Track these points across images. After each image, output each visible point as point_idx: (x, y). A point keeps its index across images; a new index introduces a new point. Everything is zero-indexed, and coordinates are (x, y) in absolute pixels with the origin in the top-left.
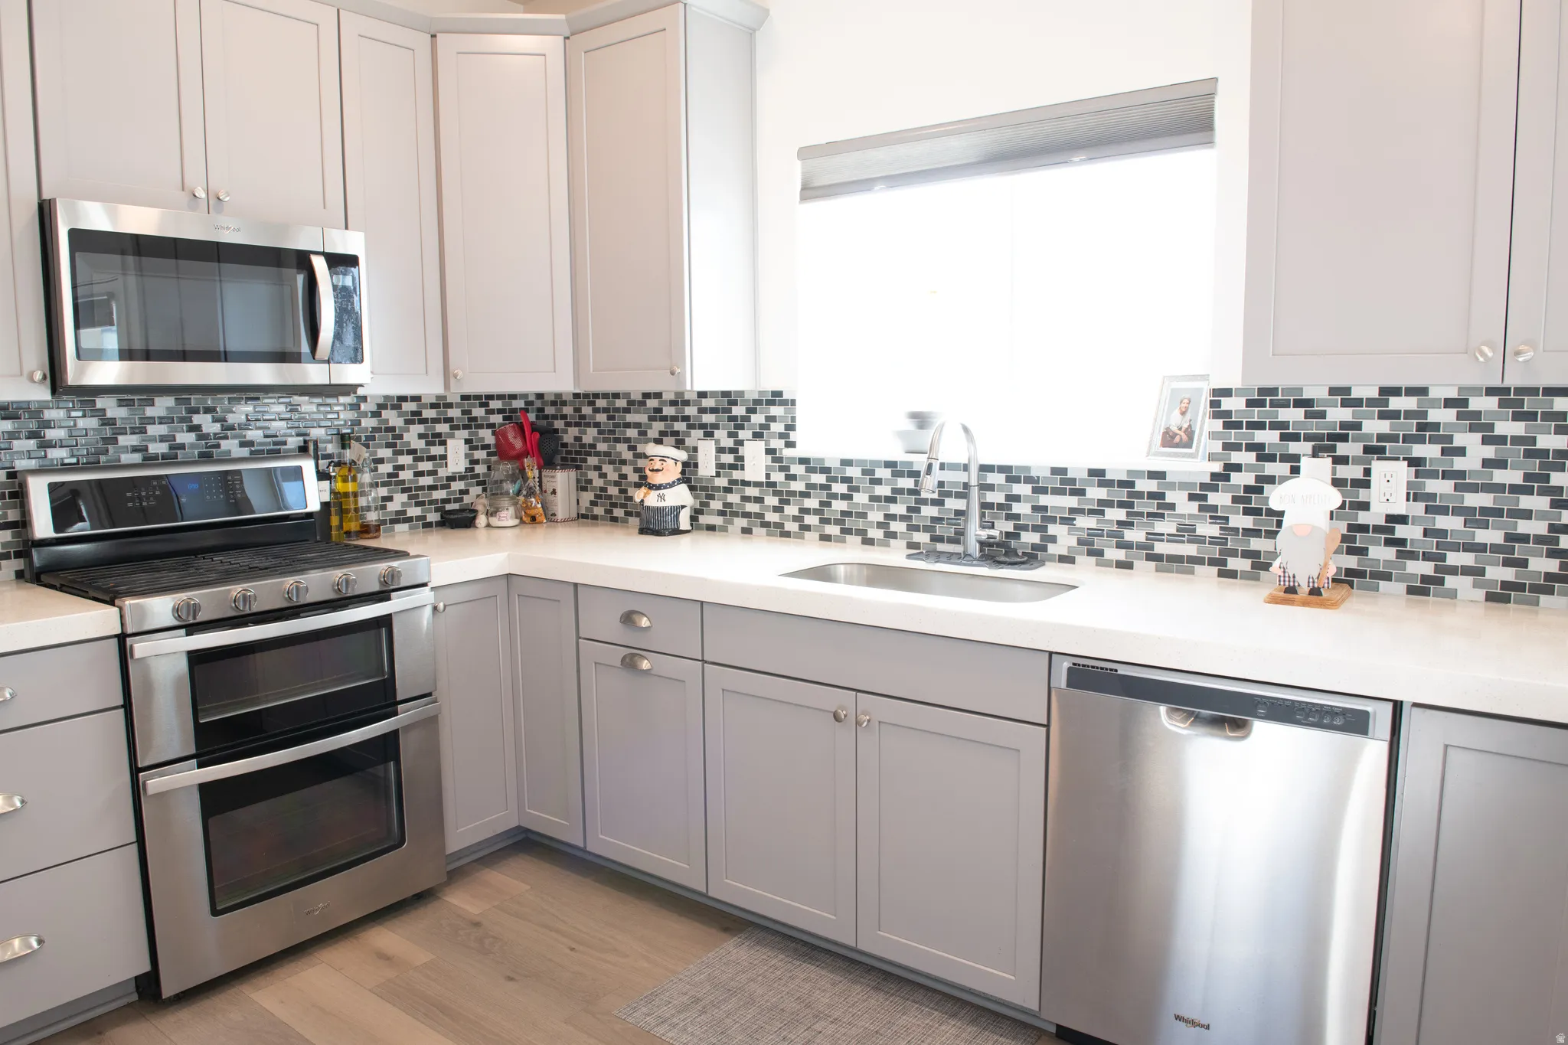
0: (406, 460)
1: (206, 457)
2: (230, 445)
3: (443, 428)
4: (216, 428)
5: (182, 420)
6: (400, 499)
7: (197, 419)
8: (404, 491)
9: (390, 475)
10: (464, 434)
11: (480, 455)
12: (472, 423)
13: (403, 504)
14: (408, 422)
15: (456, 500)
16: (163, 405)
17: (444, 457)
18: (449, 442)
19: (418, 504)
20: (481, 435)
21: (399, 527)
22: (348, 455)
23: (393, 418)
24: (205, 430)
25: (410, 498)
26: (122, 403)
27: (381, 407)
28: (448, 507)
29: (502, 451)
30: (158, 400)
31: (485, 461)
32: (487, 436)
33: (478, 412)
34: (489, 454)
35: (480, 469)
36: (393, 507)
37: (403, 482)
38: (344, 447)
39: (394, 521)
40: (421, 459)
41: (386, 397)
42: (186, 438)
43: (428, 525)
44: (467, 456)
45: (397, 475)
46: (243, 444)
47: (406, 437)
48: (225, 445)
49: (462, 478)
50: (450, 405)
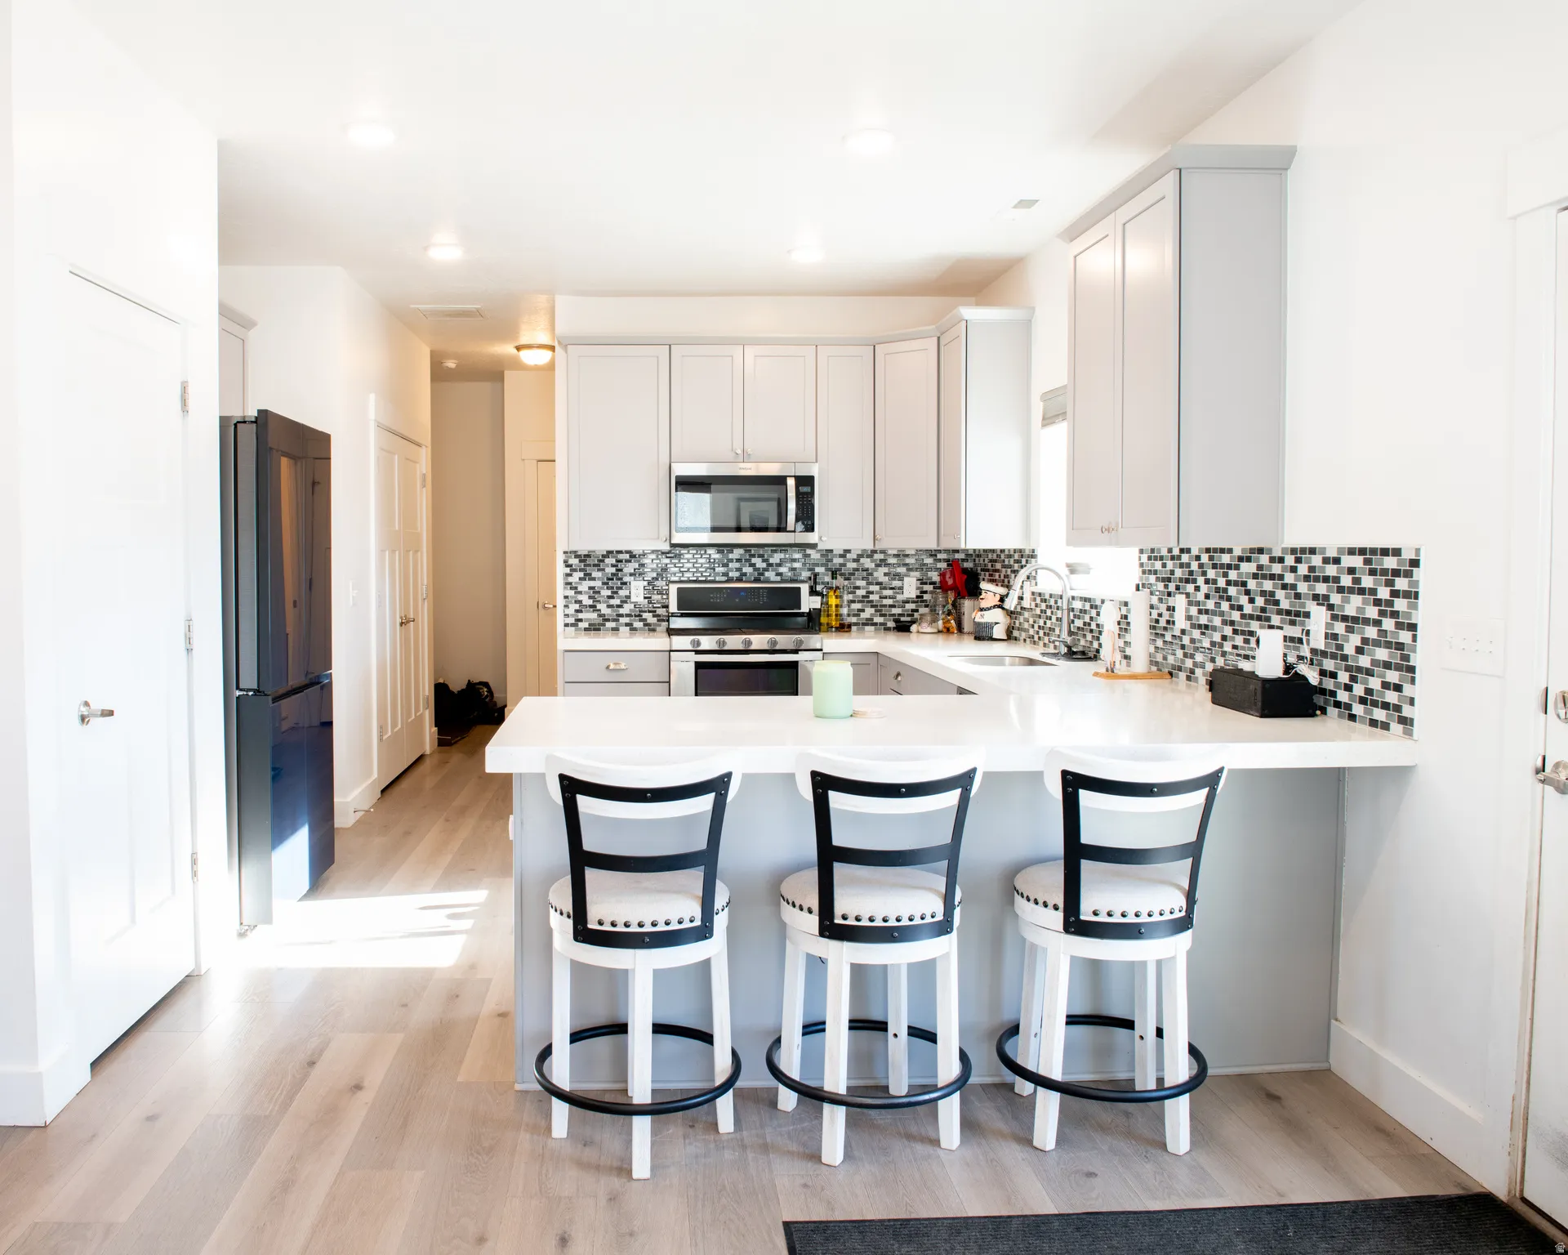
0: (875, 588)
1: (757, 580)
2: (770, 575)
3: (902, 570)
4: (764, 565)
5: (746, 560)
6: (869, 612)
7: (754, 560)
8: (872, 606)
9: (863, 597)
10: (917, 574)
11: (929, 588)
12: (922, 567)
13: (871, 614)
14: (878, 566)
15: (908, 615)
16: (737, 553)
17: (901, 588)
18: (905, 579)
19: (881, 615)
20: (929, 575)
21: (867, 628)
22: (835, 583)
23: (867, 563)
24: (757, 566)
25: (876, 611)
26: (719, 552)
27: (860, 556)
28: (902, 619)
29: (943, 587)
30: (735, 551)
31: (931, 592)
32: (935, 576)
33: (929, 561)
34: (934, 588)
35: (926, 597)
36: (865, 615)
37: (872, 601)
38: (833, 579)
39: (865, 624)
40: (885, 588)
41: (864, 550)
42: (748, 570)
43: (887, 629)
44: (918, 588)
45: (868, 597)
46: (778, 574)
47: (875, 574)
48: (767, 574)
49: (913, 602)
50: (907, 556)
